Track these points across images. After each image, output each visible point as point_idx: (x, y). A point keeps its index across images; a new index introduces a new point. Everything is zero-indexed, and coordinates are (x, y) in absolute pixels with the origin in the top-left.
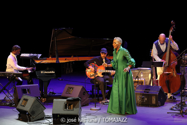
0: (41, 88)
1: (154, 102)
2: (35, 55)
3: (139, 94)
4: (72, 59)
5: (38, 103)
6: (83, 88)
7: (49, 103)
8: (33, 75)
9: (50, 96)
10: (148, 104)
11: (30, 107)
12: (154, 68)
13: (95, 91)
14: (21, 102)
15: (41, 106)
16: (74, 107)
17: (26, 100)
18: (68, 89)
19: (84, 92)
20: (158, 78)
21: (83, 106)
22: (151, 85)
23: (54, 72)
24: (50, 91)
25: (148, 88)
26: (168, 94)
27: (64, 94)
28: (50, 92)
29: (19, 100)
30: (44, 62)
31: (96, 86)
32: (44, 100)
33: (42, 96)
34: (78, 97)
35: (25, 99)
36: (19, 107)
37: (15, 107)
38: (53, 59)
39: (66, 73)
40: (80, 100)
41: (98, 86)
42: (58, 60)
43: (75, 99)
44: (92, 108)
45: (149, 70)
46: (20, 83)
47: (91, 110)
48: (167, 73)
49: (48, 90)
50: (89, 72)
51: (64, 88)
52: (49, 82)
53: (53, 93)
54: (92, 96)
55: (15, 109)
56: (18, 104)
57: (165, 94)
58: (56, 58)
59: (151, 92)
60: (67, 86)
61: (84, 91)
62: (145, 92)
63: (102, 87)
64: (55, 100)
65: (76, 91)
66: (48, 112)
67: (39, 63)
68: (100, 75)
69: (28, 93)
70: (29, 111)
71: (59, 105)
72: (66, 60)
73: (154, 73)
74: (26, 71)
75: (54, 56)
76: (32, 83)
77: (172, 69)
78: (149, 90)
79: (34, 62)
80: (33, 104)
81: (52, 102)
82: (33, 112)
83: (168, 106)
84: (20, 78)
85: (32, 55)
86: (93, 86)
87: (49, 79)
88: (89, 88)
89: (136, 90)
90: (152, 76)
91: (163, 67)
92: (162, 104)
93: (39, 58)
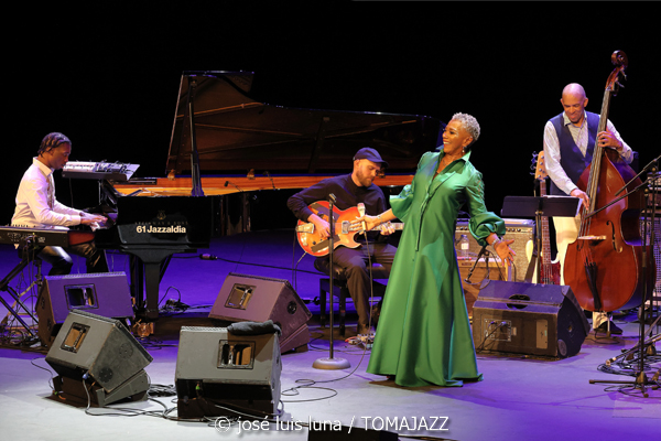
0: (136, 289)
1: (542, 342)
2: (117, 166)
3: (489, 313)
4: (249, 184)
5: (123, 340)
6: (289, 289)
7: (165, 338)
8: (106, 238)
9: (167, 316)
10: (517, 349)
11: (96, 355)
12: (545, 220)
13: (332, 300)
14: (62, 334)
15: (136, 350)
16: (253, 356)
17: (82, 329)
18: (233, 291)
19: (292, 304)
21: (288, 352)
22: (534, 280)
23: (184, 230)
24: (168, 296)
25: (521, 291)
26: (595, 315)
27: (217, 311)
28: (168, 302)
29: (58, 327)
30: (149, 191)
31: (335, 282)
32: (145, 329)
33: (140, 315)
34: (267, 321)
35: (76, 327)
36: (56, 352)
37: (43, 352)
38: (182, 180)
39: (229, 232)
40: (275, 331)
41: (341, 281)
42: (198, 185)
43: (259, 327)
44: (320, 361)
45: (527, 226)
47: (315, 366)
48: (593, 237)
49: (161, 294)
50: (310, 233)
51: (219, 289)
52: (164, 264)
53: (179, 305)
54: (320, 316)
55: (41, 361)
56: (51, 342)
57: (582, 316)
58: (190, 181)
59: (534, 306)
60: (231, 281)
61: (292, 298)
62: (510, 306)
63: (356, 286)
64: (185, 329)
65: (263, 297)
66: (161, 374)
67: (129, 198)
68: (347, 241)
69: (89, 303)
70: (90, 368)
71: (200, 348)
72: (226, 185)
73: (545, 239)
75: (183, 173)
76: (102, 268)
77: (610, 227)
78: (527, 299)
79: (112, 191)
80: (106, 344)
81: (175, 336)
82: (106, 374)
83: (593, 359)
84: (60, 250)
85: (104, 165)
86: (324, 282)
87: (165, 254)
88: (310, 288)
89: (479, 299)
90: (536, 249)
92: (573, 351)
93: (129, 176)
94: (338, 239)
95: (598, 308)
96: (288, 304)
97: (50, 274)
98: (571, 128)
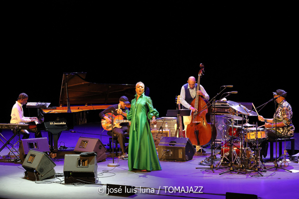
0: (50, 142)
1: (180, 156)
2: (43, 104)
3: (163, 147)
4: (86, 108)
5: (47, 159)
6: (99, 141)
7: (60, 158)
8: (41, 127)
9: (61, 151)
10: (174, 159)
11: (38, 164)
12: (180, 117)
13: (113, 144)
14: (27, 158)
15: (51, 162)
16: (88, 163)
17: (33, 156)
18: (81, 143)
19: (100, 146)
20: (185, 129)
21: (99, 161)
22: (178, 136)
23: (65, 123)
24: (60, 145)
25: (173, 140)
26: (197, 147)
27: (76, 149)
28: (61, 147)
29: (26, 155)
30: (54, 111)
31: (114, 138)
32: (54, 155)
33: (52, 151)
34: (93, 152)
35: (32, 155)
36: (25, 163)
37: (21, 163)
38: (64, 108)
39: (80, 124)
40: (95, 155)
41: (116, 138)
42: (69, 109)
43: (90, 154)
44: (110, 164)
45: (175, 119)
46: (26, 136)
47: (108, 166)
48: (196, 122)
49: (58, 144)
50: (105, 123)
51: (77, 142)
52: (59, 134)
53: (64, 147)
54: (109, 150)
55: (21, 166)
56: (24, 160)
57: (193, 147)
58: (67, 108)
59: (178, 144)
60: (81, 139)
61: (100, 144)
62: (170, 145)
63: (120, 140)
64: (66, 155)
65: (91, 144)
66: (59, 170)
67: (47, 113)
68: (117, 126)
69: (35, 147)
70: (36, 168)
71: (71, 161)
72: (78, 109)
73: (181, 123)
74: (33, 123)
75: (65, 105)
76: (40, 136)
77: (202, 118)
78: (175, 142)
79: (42, 111)
80: (41, 160)
81: (63, 157)
82: (41, 170)
83: (196, 161)
84: (26, 131)
85: (39, 103)
86: (110, 139)
87: (60, 131)
88: (106, 141)
89: (160, 143)
90: (178, 126)
91: (191, 116)
92: (190, 159)
93: (47, 107)
94: (115, 125)
95: (199, 144)
96: (99, 146)
97: (23, 139)
98: (190, 90)
